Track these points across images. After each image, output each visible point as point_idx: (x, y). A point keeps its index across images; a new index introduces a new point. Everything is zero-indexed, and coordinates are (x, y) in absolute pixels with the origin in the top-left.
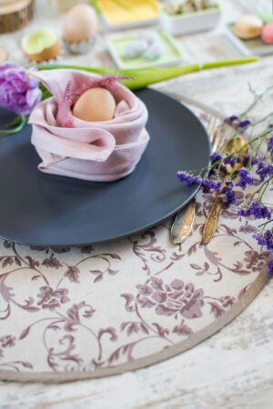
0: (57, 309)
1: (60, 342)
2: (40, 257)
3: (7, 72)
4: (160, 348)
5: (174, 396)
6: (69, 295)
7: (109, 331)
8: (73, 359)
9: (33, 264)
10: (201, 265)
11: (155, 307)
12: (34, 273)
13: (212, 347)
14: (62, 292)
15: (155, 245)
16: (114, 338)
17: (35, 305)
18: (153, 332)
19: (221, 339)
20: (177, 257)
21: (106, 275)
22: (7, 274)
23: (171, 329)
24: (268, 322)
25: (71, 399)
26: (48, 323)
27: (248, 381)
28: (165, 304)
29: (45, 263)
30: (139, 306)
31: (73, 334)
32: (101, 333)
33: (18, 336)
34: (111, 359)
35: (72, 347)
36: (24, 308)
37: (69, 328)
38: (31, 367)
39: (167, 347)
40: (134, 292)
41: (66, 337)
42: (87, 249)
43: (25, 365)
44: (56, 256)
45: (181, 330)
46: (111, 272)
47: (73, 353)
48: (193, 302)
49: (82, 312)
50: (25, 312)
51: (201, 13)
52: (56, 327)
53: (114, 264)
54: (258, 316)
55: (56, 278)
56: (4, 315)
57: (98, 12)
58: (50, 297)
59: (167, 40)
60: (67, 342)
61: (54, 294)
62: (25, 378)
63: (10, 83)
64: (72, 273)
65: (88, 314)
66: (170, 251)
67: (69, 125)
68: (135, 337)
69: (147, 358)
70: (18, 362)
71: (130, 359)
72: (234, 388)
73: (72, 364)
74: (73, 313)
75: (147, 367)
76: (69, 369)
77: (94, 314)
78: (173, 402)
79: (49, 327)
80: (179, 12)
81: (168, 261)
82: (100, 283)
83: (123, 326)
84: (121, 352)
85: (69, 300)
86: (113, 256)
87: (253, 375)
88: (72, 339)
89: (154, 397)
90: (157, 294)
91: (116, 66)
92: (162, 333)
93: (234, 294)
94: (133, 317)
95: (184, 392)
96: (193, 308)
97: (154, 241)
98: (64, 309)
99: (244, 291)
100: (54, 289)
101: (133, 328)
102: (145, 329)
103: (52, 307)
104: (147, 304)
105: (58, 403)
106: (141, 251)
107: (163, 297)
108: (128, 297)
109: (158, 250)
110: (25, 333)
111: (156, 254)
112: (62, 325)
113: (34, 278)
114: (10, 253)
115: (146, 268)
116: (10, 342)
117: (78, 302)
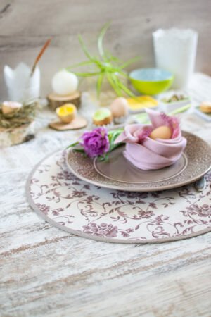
0: (150, 218)
1: (156, 229)
2: (133, 200)
4: (206, 228)
6: (154, 213)
7: (179, 223)
8: (165, 234)
9: (131, 203)
11: (198, 214)
12: (133, 206)
14: (150, 212)
16: (182, 226)
17: (138, 217)
18: (200, 223)
20: (202, 197)
21: (169, 205)
22: (119, 208)
23: (208, 221)
25: (171, 249)
26: (148, 223)
28: (202, 213)
29: (137, 202)
30: (190, 214)
31: (162, 226)
32: (175, 224)
33: (134, 228)
34: (183, 233)
35: (163, 230)
36: (133, 219)
37: (159, 224)
38: (145, 238)
39: (208, 227)
40: (186, 210)
41: (158, 227)
43: (142, 238)
44: (142, 199)
47: (164, 232)
49: (162, 218)
50: (134, 221)
51: (181, 102)
52: (152, 224)
53: (172, 201)
55: (145, 207)
56: (124, 222)
58: (144, 214)
60: (159, 229)
61: (147, 213)
64: (152, 205)
65: (166, 219)
68: (191, 225)
70: (138, 237)
71: (192, 232)
73: (165, 236)
74: (159, 219)
77: (169, 219)
80: (170, 101)
82: (167, 208)
83: (185, 222)
84: (187, 230)
85: (154, 215)
86: (171, 198)
90: (195, 210)
92: (204, 223)
94: (188, 218)
97: (188, 192)
98: (153, 218)
100: (146, 211)
101: (189, 222)
102: (195, 222)
103: (147, 217)
104: (193, 213)
105: (165, 251)
106: (184, 195)
107: (200, 211)
108: (184, 212)
109: (191, 195)
110: (137, 227)
111: (191, 196)
112: (155, 223)
113: (134, 208)
114: (117, 200)
115: (188, 201)
116: (131, 231)
117: (159, 215)
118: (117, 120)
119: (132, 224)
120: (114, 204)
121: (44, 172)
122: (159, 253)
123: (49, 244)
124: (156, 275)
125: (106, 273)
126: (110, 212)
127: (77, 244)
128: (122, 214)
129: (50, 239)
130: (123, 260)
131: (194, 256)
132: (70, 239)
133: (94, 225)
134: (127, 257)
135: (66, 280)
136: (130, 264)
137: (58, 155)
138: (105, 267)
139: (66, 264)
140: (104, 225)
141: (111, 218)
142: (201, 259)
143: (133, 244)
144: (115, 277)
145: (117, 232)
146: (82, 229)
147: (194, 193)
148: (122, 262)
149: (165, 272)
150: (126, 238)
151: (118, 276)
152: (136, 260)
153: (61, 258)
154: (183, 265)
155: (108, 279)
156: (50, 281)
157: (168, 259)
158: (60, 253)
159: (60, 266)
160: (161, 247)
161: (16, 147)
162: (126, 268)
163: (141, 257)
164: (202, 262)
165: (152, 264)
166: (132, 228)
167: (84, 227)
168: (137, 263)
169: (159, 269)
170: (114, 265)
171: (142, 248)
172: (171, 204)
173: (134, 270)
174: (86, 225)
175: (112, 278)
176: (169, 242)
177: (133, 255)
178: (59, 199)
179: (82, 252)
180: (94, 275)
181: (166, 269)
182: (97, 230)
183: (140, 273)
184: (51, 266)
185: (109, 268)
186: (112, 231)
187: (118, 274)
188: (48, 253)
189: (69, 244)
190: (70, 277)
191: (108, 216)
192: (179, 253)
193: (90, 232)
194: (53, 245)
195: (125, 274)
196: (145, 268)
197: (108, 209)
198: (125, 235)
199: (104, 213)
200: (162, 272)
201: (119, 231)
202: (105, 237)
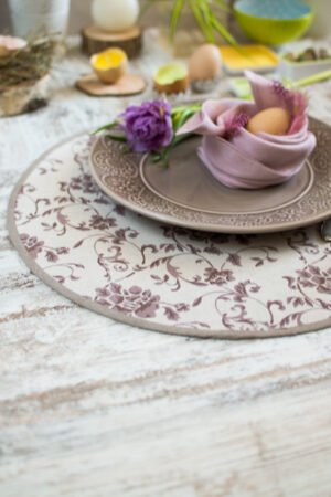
0: (224, 285)
1: (232, 309)
2: (200, 246)
6: (233, 275)
7: (277, 302)
8: (247, 321)
9: (194, 251)
11: (315, 288)
12: (198, 258)
14: (227, 272)
15: (308, 242)
16: (282, 308)
17: (203, 280)
18: (317, 305)
20: (330, 251)
21: (266, 262)
22: (170, 258)
25: (253, 355)
26: (218, 295)
28: (325, 285)
29: (206, 250)
30: (301, 286)
32: (269, 304)
33: (191, 303)
34: (282, 323)
35: (244, 313)
36: (193, 283)
37: (238, 299)
38: (208, 326)
40: (295, 276)
41: (236, 306)
43: (202, 325)
44: (216, 246)
47: (245, 317)
49: (248, 288)
50: (195, 287)
51: (319, 62)
52: (226, 299)
53: (273, 255)
56: (175, 287)
58: (216, 276)
60: (238, 309)
61: (220, 274)
62: (204, 335)
64: (234, 260)
65: (255, 290)
66: (322, 247)
68: (300, 308)
69: (316, 324)
70: (196, 323)
71: (299, 323)
73: (246, 326)
74: (241, 289)
76: (245, 329)
77: (260, 290)
79: (219, 298)
80: (300, 59)
81: (321, 254)
82: (260, 268)
83: (289, 300)
84: (290, 318)
85: (234, 279)
86: (271, 248)
88: (243, 308)
92: (325, 306)
94: (296, 294)
97: (306, 239)
98: (231, 286)
100: (219, 270)
101: (298, 301)
102: (309, 303)
103: (220, 283)
104: (307, 284)
105: (240, 358)
106: (296, 245)
107: (322, 280)
108: (290, 280)
109: (311, 245)
110: (198, 302)
111: (310, 249)
112: (232, 297)
113: (198, 261)
114: (171, 241)
115: (302, 258)
116: (184, 308)
117: (243, 281)
118: (199, 85)
119: (188, 293)
120: (163, 250)
121: (49, 172)
122: (229, 359)
123: (27, 319)
124: (214, 405)
125: (121, 392)
126: (152, 265)
127: (79, 324)
128: (173, 271)
129: (30, 309)
130: (157, 367)
131: (294, 375)
132: (67, 313)
133: (117, 289)
134: (165, 363)
135: (42, 397)
136: (169, 377)
137: (79, 143)
138: (119, 379)
139: (50, 363)
140: (136, 291)
141: (153, 277)
142: (306, 383)
143: (182, 335)
144: (135, 402)
145: (157, 307)
146: (93, 294)
147: (315, 243)
148: (156, 373)
149: (233, 402)
150: (171, 323)
151: (141, 401)
152: (181, 370)
153: (43, 350)
154: (270, 392)
155: (122, 405)
156: (12, 396)
157: (244, 374)
158: (43, 340)
159: (38, 367)
160: (235, 349)
161: (9, 120)
162: (160, 386)
163: (194, 365)
164: (307, 388)
165: (210, 382)
166: (186, 303)
167: (97, 290)
168: (183, 377)
169: (224, 395)
170: (138, 376)
171: (197, 345)
172: (270, 260)
173: (175, 391)
174: (102, 286)
175: (129, 404)
176: (252, 338)
178: (65, 229)
179: (84, 342)
180: (97, 393)
181: (236, 396)
182: (121, 300)
183: (186, 398)
184: (21, 366)
185: (127, 382)
186: (148, 305)
187: (144, 396)
188: (22, 338)
189: (63, 323)
190: (52, 392)
191: (148, 272)
192: (267, 366)
193: (106, 303)
194: (33, 320)
195: (157, 397)
196: (196, 390)
197: (151, 257)
198: (171, 314)
199: (141, 265)
200: (227, 402)
201: (161, 305)
202: (133, 314)
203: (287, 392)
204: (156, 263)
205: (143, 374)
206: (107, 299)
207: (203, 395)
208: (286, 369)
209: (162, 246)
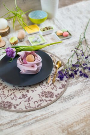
1: (27, 104)
2: (21, 88)
3: (9, 49)
4: (46, 104)
5: (50, 112)
6: (28, 95)
7: (36, 101)
8: (30, 107)
9: (19, 90)
10: (53, 88)
13: (56, 103)
14: (26, 95)
15: (43, 84)
16: (37, 103)
17: (21, 98)
18: (45, 101)
19: (58, 102)
20: (48, 86)
21: (34, 91)
22: (15, 92)
23: (48, 100)
24: (66, 98)
25: (31, 114)
26: (24, 101)
27: (63, 109)
28: (46, 96)
31: (29, 103)
32: (35, 102)
33: (19, 104)
34: (37, 107)
35: (30, 105)
36: (19, 98)
37: (29, 102)
38: (22, 109)
39: (47, 104)
40: (40, 94)
42: (30, 86)
43: (21, 109)
44: (24, 88)
45: (50, 100)
46: (35, 90)
47: (30, 106)
48: (52, 95)
49: (30, 98)
50: (19, 99)
51: (49, 30)
52: (26, 102)
53: (36, 89)
54: (64, 97)
55: (24, 92)
56: (15, 100)
57: (25, 30)
58: (24, 96)
59: (41, 37)
60: (28, 104)
63: (9, 52)
64: (28, 91)
65: (32, 99)
66: (46, 85)
67: (26, 63)
69: (44, 106)
71: (41, 106)
72: (61, 110)
73: (30, 108)
74: (29, 99)
75: (44, 107)
78: (50, 113)
80: (44, 30)
81: (46, 87)
82: (33, 93)
83: (39, 100)
84: (39, 105)
86: (35, 87)
87: (64, 108)
88: (29, 104)
89: (46, 113)
90: (45, 94)
91: (31, 44)
92: (46, 101)
93: (60, 93)
94: (40, 99)
95: (52, 112)
96: (52, 96)
97: (43, 83)
98: (27, 98)
99: (61, 92)
100: (25, 94)
101: (41, 101)
103: (25, 98)
104: (43, 96)
105: (28, 115)
106: (41, 86)
107: (46, 94)
108: (39, 95)
111: (44, 86)
113: (20, 92)
114: (14, 88)
115: (42, 89)
116: (17, 105)
117: (29, 97)
119: (19, 101)
122: (26, 116)
124: (23, 127)
125: (5, 126)
128: (15, 96)
130: (11, 119)
131: (39, 118)
133: (4, 102)
134: (13, 118)
136: (14, 121)
138: (5, 123)
140: (7, 102)
142: (41, 120)
144: (8, 128)
148: (12, 121)
149: (27, 126)
150: (15, 109)
152: (17, 119)
154: (34, 123)
157: (29, 119)
162: (13, 124)
163: (19, 118)
165: (22, 122)
168: (17, 121)
169: (25, 124)
170: (8, 122)
171: (19, 114)
173: (16, 125)
174: (0, 102)
175: (7, 129)
177: (16, 117)
181: (27, 124)
182: (5, 105)
183: (18, 126)
185: (6, 124)
186: (10, 105)
187: (9, 126)
191: (10, 97)
192: (33, 117)
193: (2, 106)
195: (12, 126)
196: (20, 124)
198: (15, 107)
199: (8, 95)
200: (26, 126)
201: (13, 105)
202: (7, 108)
203: (37, 122)
204: (11, 94)
205: (9, 121)
206: (2, 105)
207: (21, 125)
208: (37, 117)
209: (13, 89)
